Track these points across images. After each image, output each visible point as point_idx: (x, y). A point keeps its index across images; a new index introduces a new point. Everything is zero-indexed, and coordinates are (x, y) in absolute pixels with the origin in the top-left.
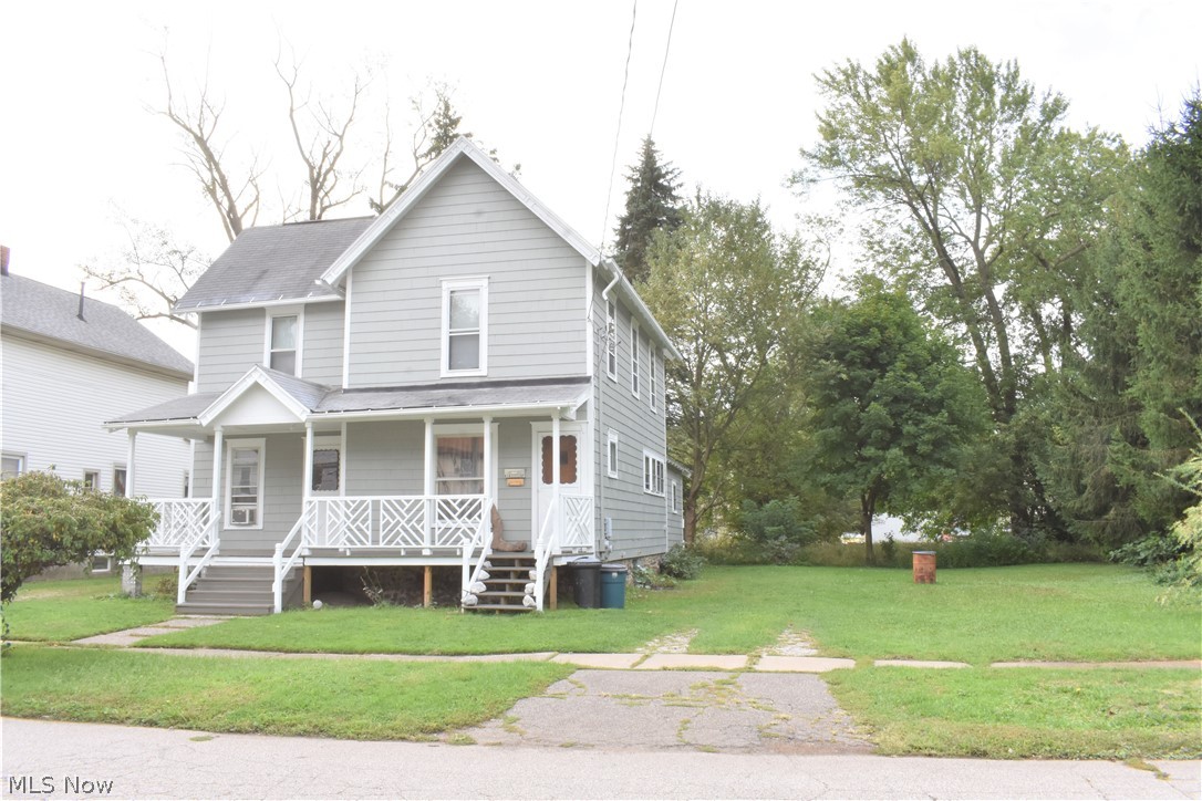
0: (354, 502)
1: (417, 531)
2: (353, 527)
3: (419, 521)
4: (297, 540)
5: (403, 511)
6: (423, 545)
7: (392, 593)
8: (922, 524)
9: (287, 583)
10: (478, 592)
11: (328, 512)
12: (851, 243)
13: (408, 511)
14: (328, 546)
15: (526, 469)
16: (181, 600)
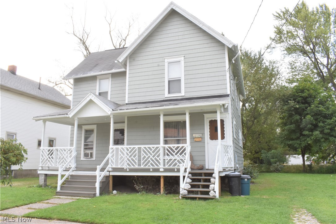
0: (130, 148)
1: (157, 161)
2: (130, 159)
3: (158, 156)
4: (107, 164)
5: (151, 152)
6: (160, 167)
7: (146, 186)
8: (312, 159)
9: (102, 183)
10: (187, 189)
11: (120, 152)
12: (285, 68)
13: (153, 152)
14: (119, 167)
15: (202, 134)
16: (59, 189)
